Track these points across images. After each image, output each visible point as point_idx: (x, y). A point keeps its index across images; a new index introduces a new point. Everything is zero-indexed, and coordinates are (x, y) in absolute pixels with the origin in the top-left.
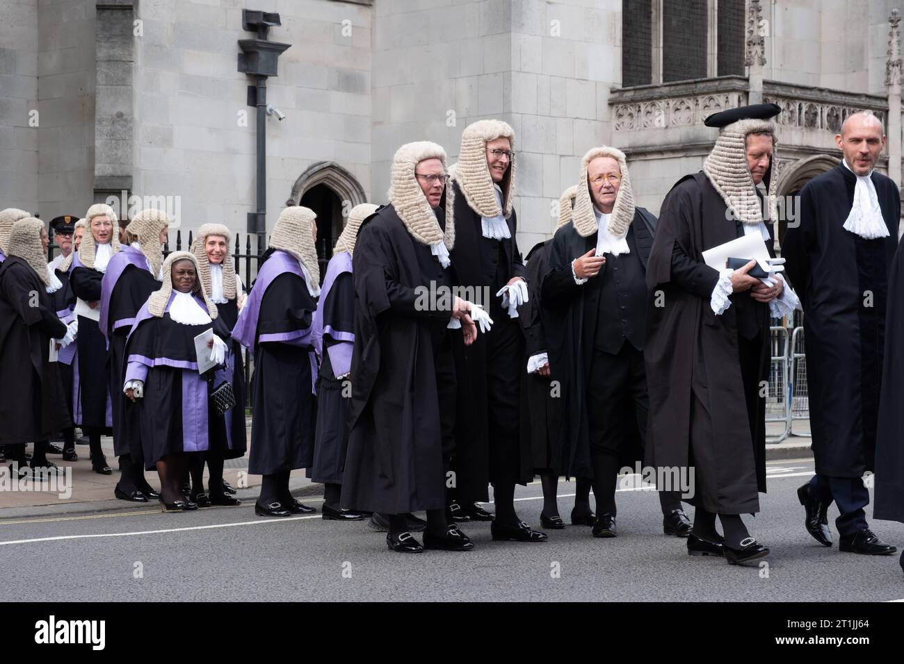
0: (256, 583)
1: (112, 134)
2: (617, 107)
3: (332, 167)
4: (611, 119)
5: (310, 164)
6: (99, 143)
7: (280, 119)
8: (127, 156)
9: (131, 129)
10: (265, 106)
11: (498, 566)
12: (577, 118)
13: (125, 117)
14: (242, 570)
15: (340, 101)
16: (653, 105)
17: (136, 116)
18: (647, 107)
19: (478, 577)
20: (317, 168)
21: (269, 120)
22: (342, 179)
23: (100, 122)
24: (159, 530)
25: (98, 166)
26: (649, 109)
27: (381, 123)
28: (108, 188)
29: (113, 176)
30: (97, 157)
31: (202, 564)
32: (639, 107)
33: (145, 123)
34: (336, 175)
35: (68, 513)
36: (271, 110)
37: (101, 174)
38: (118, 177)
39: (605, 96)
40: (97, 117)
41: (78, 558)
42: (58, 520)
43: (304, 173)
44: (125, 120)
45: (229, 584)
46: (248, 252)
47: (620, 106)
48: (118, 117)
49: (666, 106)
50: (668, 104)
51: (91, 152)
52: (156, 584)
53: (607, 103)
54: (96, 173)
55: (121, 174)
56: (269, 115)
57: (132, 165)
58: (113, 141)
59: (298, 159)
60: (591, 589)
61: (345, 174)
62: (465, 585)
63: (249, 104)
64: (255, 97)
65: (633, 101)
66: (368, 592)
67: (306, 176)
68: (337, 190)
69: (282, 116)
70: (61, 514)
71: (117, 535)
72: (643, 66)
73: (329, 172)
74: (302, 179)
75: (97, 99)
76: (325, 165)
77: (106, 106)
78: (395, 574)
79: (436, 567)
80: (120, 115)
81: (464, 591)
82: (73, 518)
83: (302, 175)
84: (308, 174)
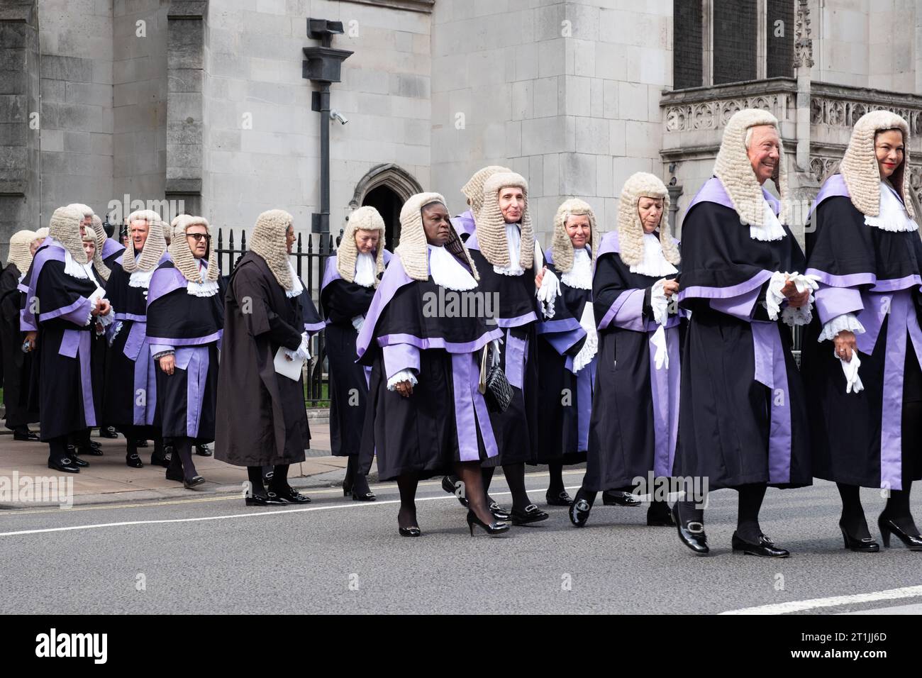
0: (305, 567)
1: (182, 139)
2: (668, 109)
3: (393, 169)
4: (662, 120)
5: (372, 166)
6: (170, 147)
7: (343, 123)
8: (197, 160)
9: (201, 133)
10: (329, 111)
11: (539, 551)
12: (629, 120)
13: (194, 122)
14: (292, 554)
15: (401, 105)
16: (704, 106)
17: (206, 121)
18: (697, 108)
19: (519, 561)
20: (378, 170)
21: (332, 124)
22: (402, 181)
23: (171, 127)
24: (219, 516)
25: (169, 169)
26: (699, 110)
27: (440, 126)
28: (179, 190)
29: (184, 179)
30: (168, 161)
31: (254, 549)
32: (690, 109)
33: (213, 128)
34: (397, 177)
35: (134, 500)
36: (334, 115)
37: (172, 177)
38: (189, 179)
39: (657, 98)
40: (169, 123)
41: (138, 543)
42: (124, 506)
43: (366, 175)
44: (195, 126)
45: (279, 567)
46: (310, 250)
47: (671, 108)
48: (189, 122)
49: (716, 107)
50: (718, 105)
51: (163, 155)
52: (209, 567)
53: (658, 105)
54: (168, 176)
55: (190, 177)
56: (332, 119)
57: (201, 168)
58: (184, 146)
59: (361, 162)
60: (627, 573)
61: (405, 175)
62: (505, 569)
63: (313, 109)
64: (319, 102)
65: (684, 103)
66: (411, 576)
67: (368, 178)
68: (398, 191)
69: (345, 120)
70: (128, 501)
71: (177, 521)
72: (693, 69)
73: (391, 174)
74: (364, 181)
75: (168, 105)
76: (386, 167)
77: (177, 113)
78: (439, 558)
79: (479, 552)
80: (190, 121)
81: (504, 575)
82: (138, 505)
83: (364, 178)
84: (370, 176)
